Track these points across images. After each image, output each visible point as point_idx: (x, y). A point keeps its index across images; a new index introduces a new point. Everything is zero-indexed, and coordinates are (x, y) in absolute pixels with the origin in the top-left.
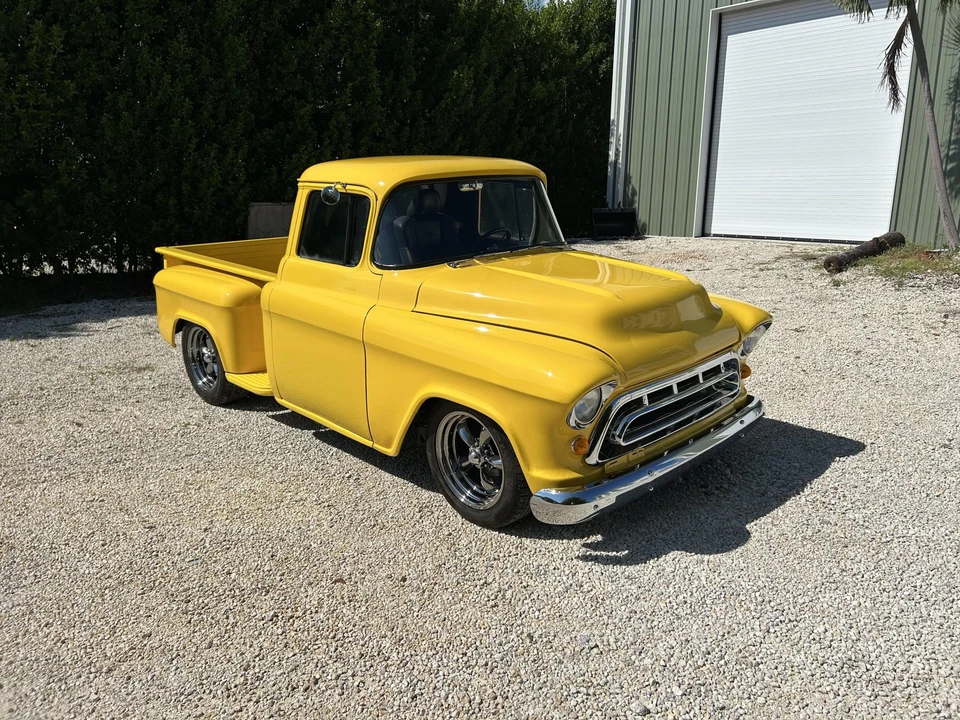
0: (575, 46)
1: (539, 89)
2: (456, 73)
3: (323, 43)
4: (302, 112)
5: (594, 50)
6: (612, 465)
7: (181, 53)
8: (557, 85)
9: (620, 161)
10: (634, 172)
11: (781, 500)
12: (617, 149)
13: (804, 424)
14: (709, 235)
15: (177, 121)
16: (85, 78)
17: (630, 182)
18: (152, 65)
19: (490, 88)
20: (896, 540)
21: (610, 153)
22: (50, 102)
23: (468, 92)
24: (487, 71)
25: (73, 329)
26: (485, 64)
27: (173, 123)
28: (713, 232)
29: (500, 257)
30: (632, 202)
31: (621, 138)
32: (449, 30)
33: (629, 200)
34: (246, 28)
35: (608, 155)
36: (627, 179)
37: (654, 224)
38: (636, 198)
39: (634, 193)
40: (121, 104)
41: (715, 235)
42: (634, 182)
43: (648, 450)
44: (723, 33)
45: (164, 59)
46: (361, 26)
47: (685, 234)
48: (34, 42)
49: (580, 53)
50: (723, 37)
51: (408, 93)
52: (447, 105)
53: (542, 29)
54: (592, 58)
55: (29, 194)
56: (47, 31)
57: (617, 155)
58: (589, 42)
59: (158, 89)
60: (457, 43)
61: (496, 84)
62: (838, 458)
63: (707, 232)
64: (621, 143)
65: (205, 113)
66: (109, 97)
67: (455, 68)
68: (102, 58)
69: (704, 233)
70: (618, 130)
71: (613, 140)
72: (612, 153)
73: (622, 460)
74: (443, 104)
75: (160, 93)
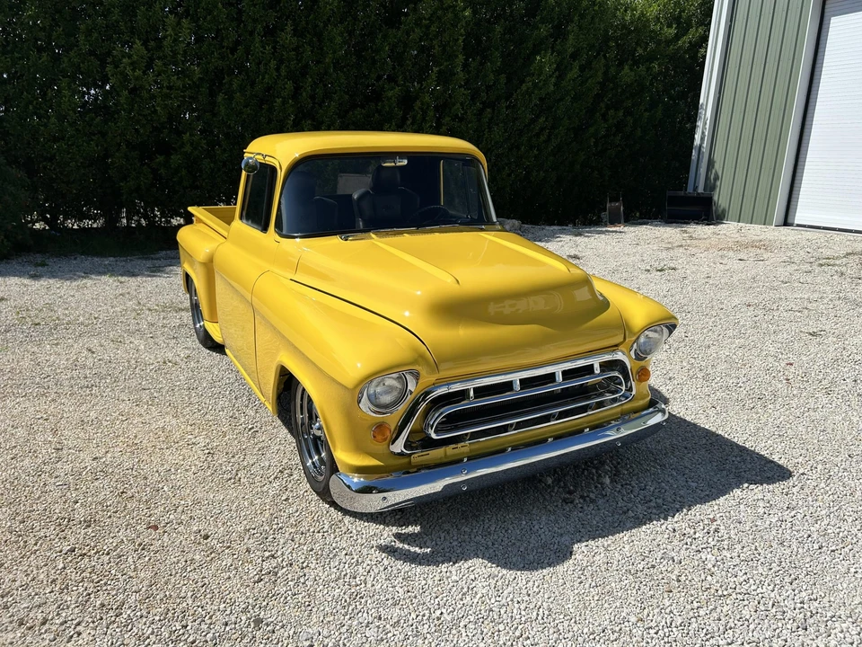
0: (673, 31)
1: (627, 74)
2: (538, 58)
3: (414, 31)
4: (390, 94)
5: (692, 35)
6: (419, 457)
7: (287, 41)
8: (648, 69)
9: (705, 145)
10: (718, 157)
11: (639, 522)
12: (703, 133)
13: (739, 439)
14: (791, 225)
15: (279, 101)
16: (209, 64)
17: (713, 167)
18: (263, 53)
19: (574, 73)
20: (734, 596)
21: (696, 136)
22: (180, 83)
23: (551, 76)
24: (574, 56)
25: (162, 271)
26: (571, 50)
27: (276, 102)
28: (796, 222)
29: (401, 233)
30: (713, 188)
31: (708, 122)
32: (538, 18)
33: (710, 186)
34: (346, 20)
35: (694, 138)
36: (711, 163)
37: (734, 211)
38: (718, 183)
39: (717, 178)
40: (235, 86)
41: (798, 225)
42: (718, 167)
43: (473, 447)
44: (826, 14)
45: (274, 48)
46: (450, 15)
47: (766, 221)
48: (168, 33)
49: (677, 37)
50: (826, 18)
51: (492, 76)
52: (528, 89)
53: (637, 14)
54: (690, 42)
55: (160, 158)
56: (179, 23)
57: (702, 139)
58: (689, 26)
59: (266, 73)
60: (544, 30)
61: (582, 68)
62: (746, 485)
63: (789, 221)
64: (707, 126)
65: (304, 94)
66: (227, 79)
67: (538, 53)
68: (223, 47)
69: (786, 223)
70: (705, 114)
71: (700, 124)
72: (697, 137)
73: (436, 454)
74: (524, 87)
75: (267, 76)
